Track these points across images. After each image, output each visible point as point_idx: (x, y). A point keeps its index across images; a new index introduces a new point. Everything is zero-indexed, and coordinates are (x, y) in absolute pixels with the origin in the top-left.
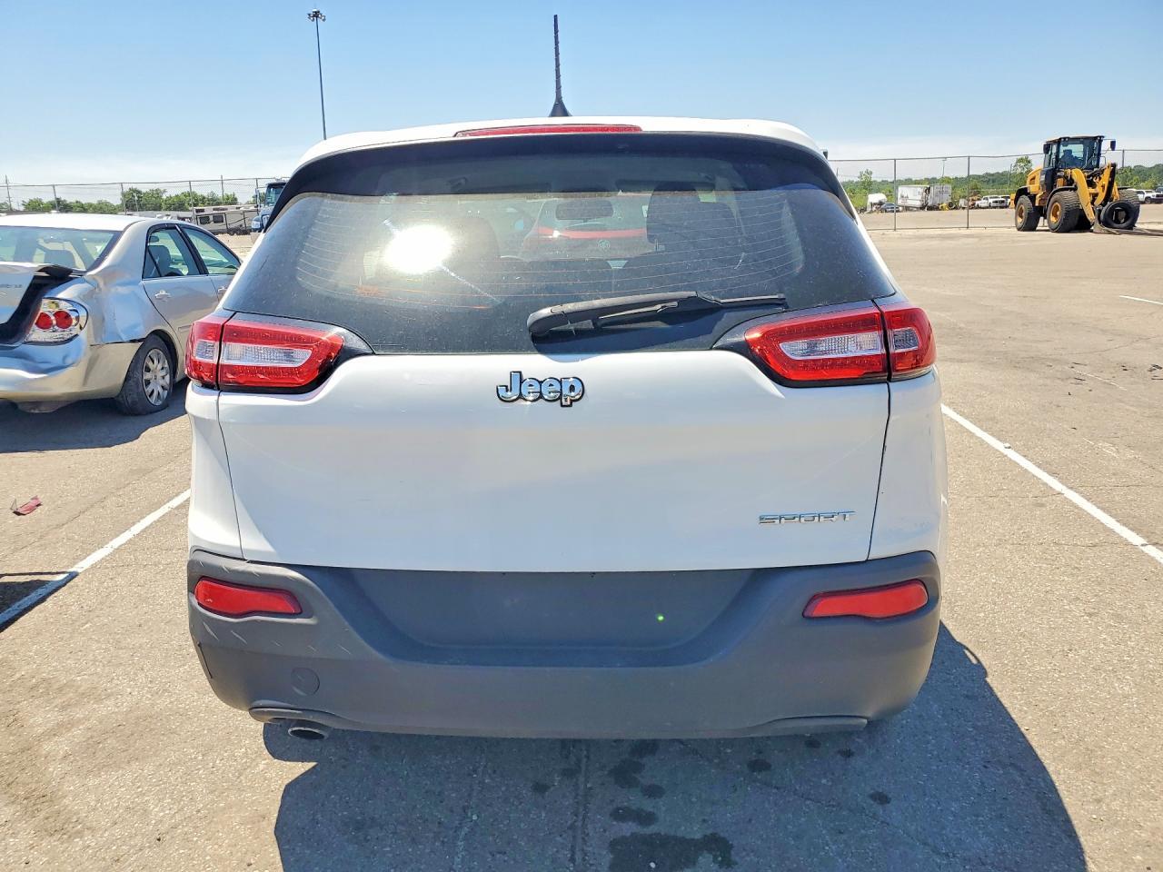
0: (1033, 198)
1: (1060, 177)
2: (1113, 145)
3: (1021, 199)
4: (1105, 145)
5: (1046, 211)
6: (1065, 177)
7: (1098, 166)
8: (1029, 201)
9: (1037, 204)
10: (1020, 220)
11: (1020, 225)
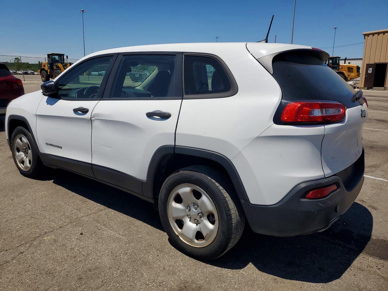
0: (47, 72)
1: (54, 65)
2: (67, 57)
3: (42, 72)
4: (65, 57)
5: (52, 76)
6: (56, 66)
7: (64, 63)
8: (46, 73)
9: (49, 74)
10: (43, 79)
11: (44, 80)
